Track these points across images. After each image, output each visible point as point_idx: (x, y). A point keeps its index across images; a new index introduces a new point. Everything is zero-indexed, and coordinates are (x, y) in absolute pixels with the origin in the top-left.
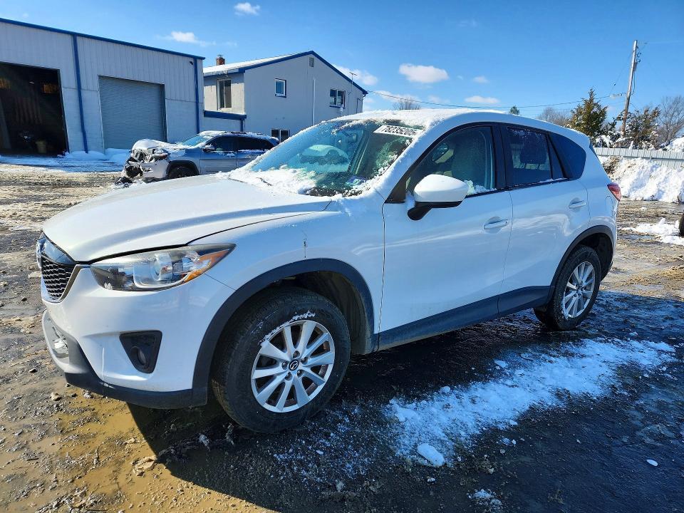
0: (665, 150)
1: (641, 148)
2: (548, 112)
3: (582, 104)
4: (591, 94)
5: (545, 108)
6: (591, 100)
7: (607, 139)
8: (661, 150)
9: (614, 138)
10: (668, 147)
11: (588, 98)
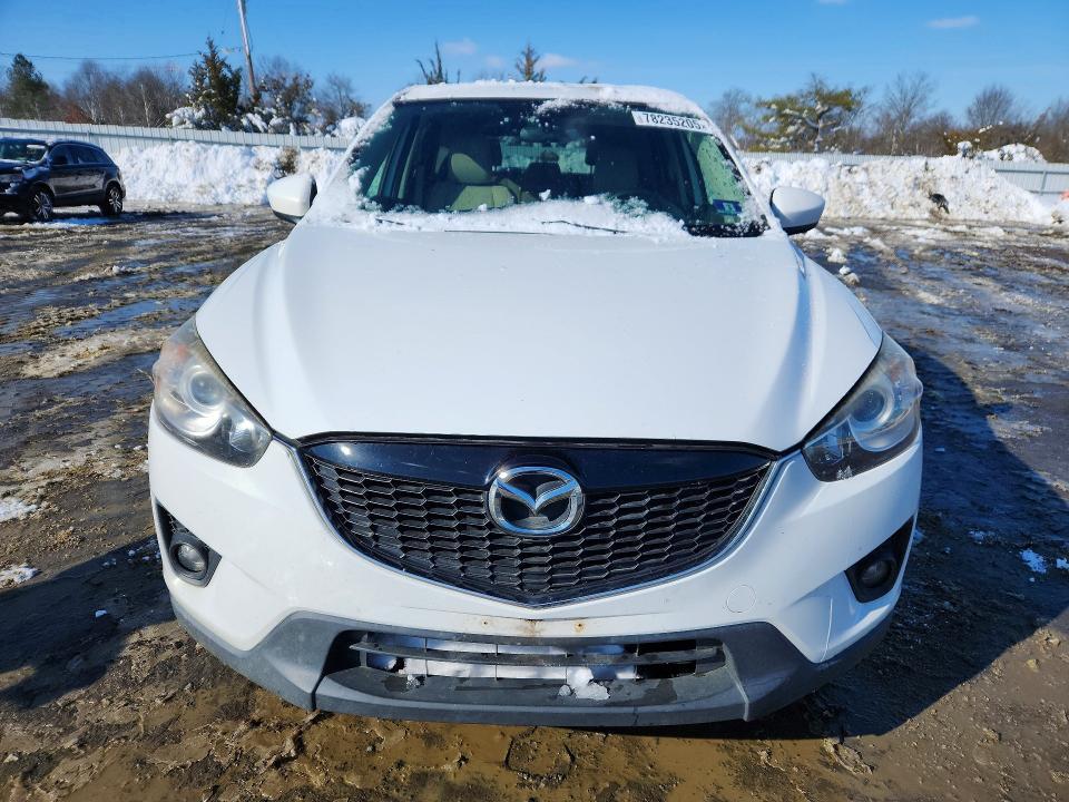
0: (334, 136)
1: (305, 134)
2: (89, 68)
3: (200, 60)
4: (211, 45)
5: (80, 61)
6: (214, 54)
7: (257, 121)
8: (328, 136)
9: (267, 118)
10: (336, 132)
11: (208, 52)
